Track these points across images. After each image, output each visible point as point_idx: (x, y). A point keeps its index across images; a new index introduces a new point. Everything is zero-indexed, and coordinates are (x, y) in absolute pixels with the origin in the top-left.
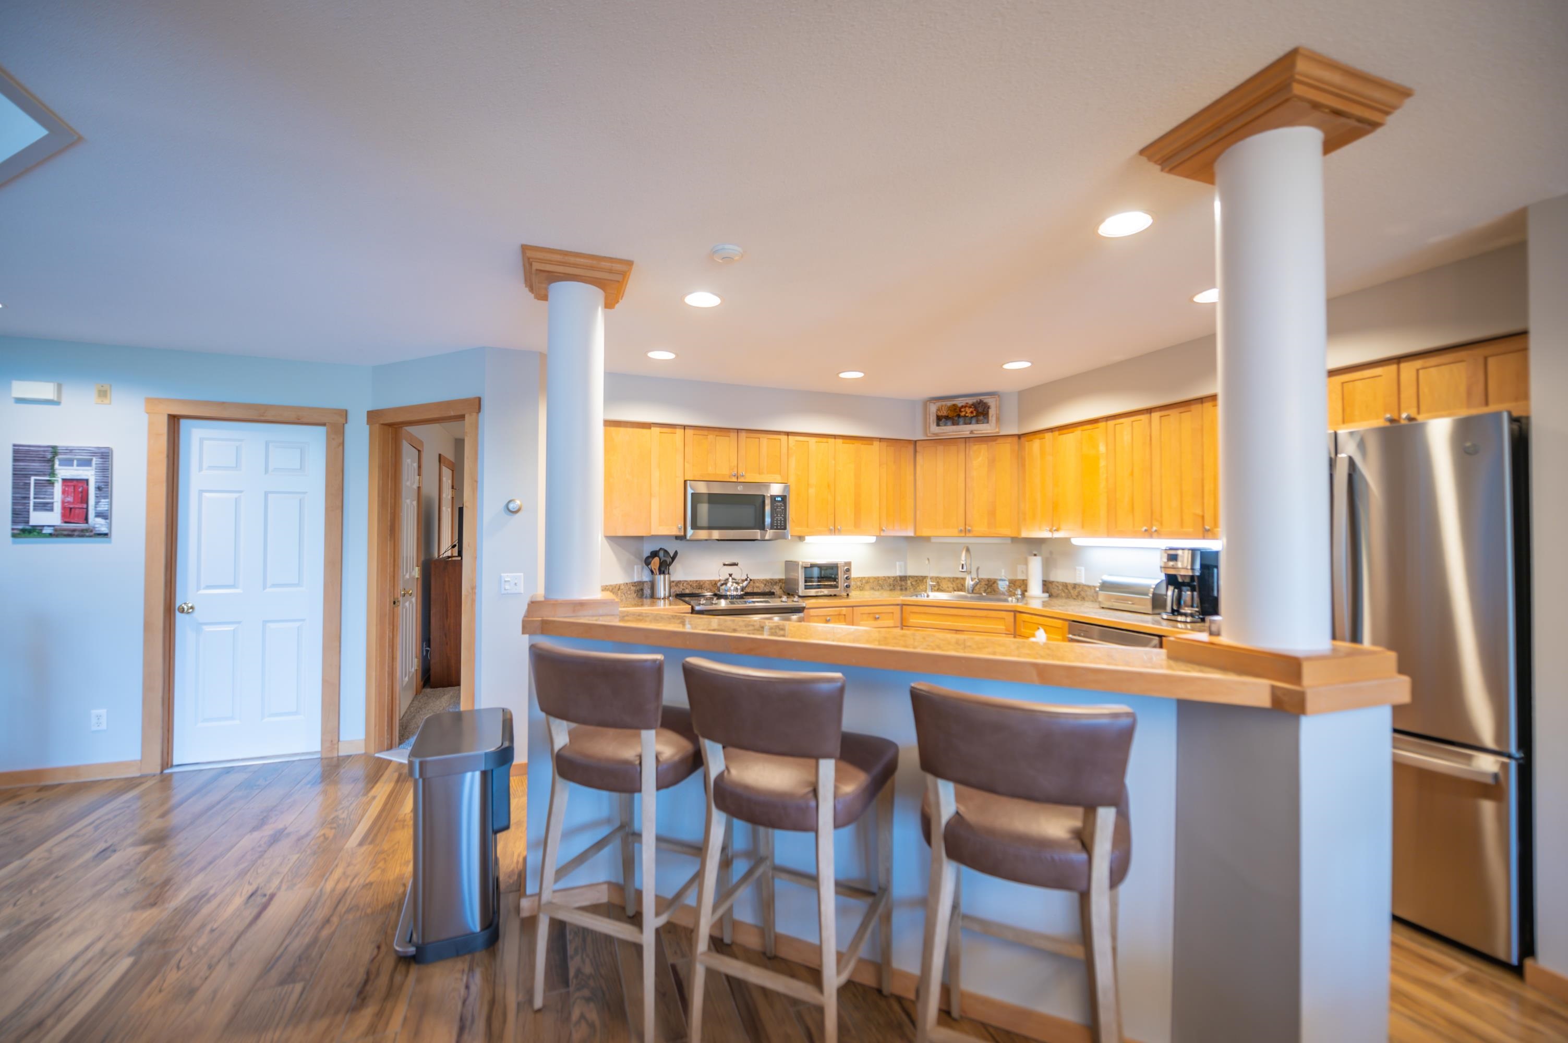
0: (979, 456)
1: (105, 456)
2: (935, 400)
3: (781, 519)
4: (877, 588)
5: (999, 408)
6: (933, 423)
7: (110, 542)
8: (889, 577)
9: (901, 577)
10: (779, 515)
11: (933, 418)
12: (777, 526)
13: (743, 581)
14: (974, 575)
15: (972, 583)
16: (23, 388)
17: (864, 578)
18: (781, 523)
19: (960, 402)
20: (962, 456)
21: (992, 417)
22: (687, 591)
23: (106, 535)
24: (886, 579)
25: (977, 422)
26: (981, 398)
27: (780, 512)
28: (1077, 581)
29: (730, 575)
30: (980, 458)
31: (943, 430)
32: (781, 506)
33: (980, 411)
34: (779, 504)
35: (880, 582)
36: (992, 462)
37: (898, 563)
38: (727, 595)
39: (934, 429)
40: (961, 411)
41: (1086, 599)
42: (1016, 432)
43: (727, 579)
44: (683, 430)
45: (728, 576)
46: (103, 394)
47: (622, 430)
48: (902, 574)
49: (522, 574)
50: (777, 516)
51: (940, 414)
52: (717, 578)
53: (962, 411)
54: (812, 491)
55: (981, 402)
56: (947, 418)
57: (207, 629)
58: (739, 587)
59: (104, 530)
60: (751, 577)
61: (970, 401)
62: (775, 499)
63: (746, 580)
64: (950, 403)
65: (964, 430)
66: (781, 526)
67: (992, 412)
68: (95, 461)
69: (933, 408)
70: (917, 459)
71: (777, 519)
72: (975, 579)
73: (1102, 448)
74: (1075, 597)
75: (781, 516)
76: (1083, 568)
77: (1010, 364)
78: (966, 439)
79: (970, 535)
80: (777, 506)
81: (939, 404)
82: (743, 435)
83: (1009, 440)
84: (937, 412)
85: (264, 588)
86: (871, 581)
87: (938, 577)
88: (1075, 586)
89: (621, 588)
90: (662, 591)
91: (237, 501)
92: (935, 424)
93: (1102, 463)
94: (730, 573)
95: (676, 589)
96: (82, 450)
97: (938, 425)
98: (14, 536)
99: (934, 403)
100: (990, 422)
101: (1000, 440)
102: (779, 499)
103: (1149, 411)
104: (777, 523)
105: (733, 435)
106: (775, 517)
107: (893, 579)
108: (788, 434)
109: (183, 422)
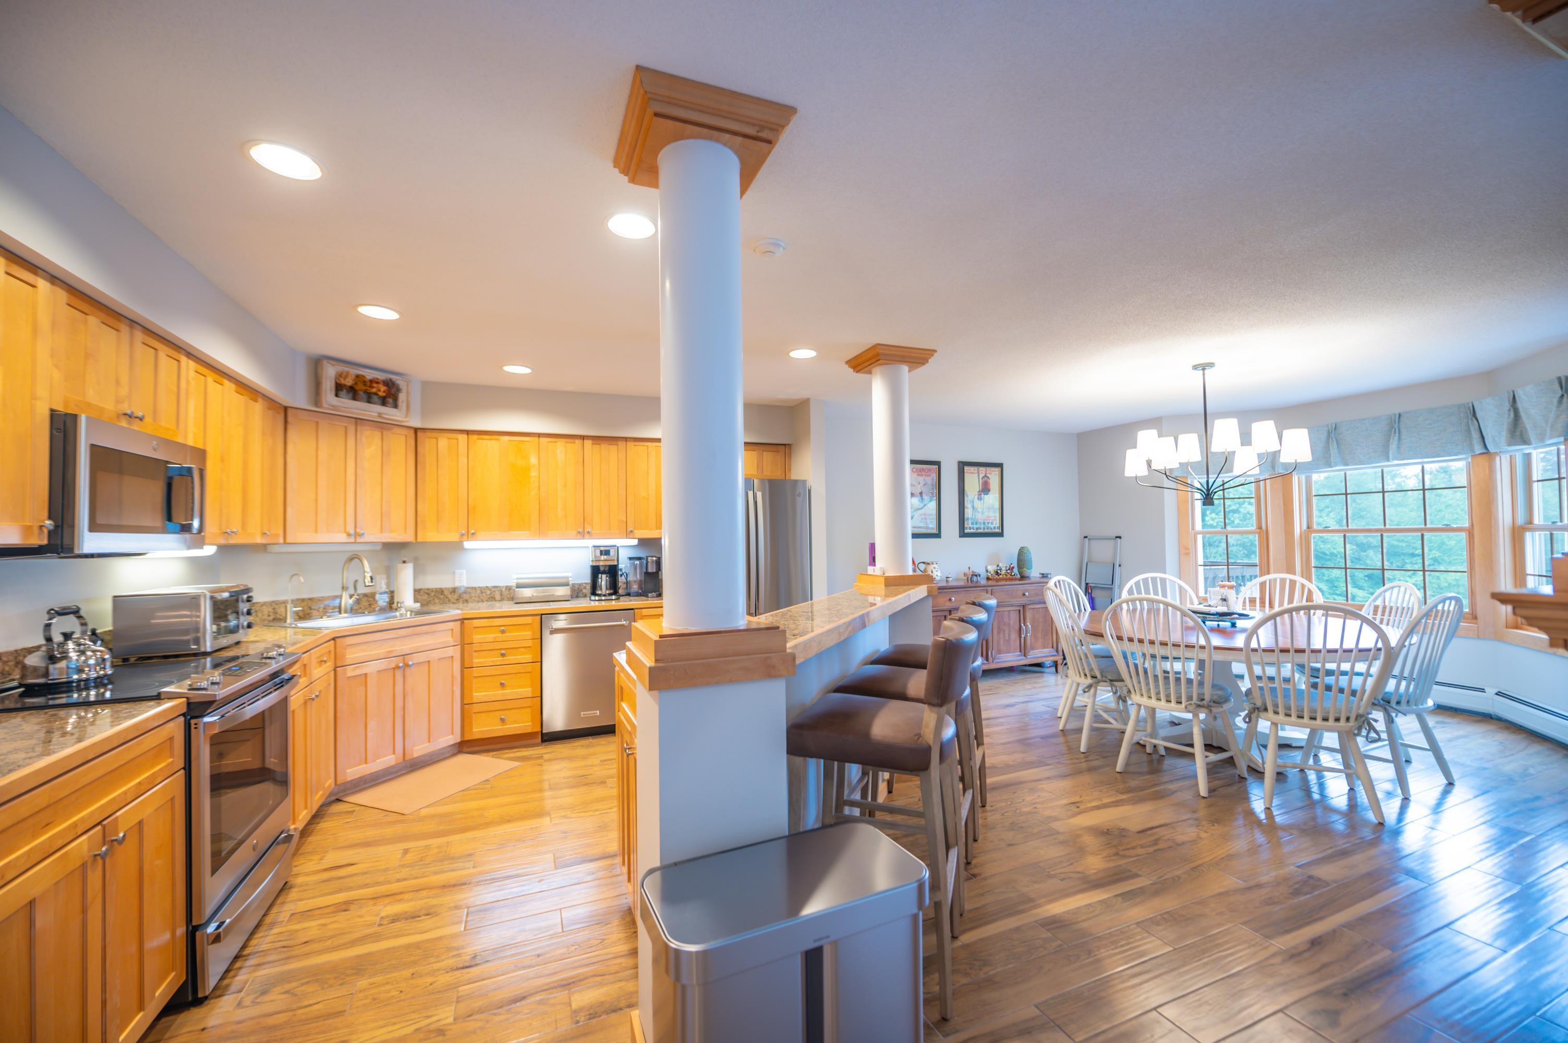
0: (372, 444)
2: (334, 362)
6: (331, 390)
11: (330, 384)
14: (352, 591)
15: (351, 601)
19: (369, 375)
20: (353, 439)
21: (401, 402)
25: (384, 405)
26: (394, 377)
28: (457, 584)
29: (69, 636)
30: (373, 447)
31: (344, 403)
36: (385, 454)
39: (333, 399)
40: (371, 387)
41: (469, 600)
45: (63, 639)
51: (342, 381)
53: (374, 387)
55: (391, 382)
56: (350, 389)
61: (381, 376)
64: (354, 371)
65: (359, 408)
67: (402, 397)
69: (331, 371)
70: (289, 433)
72: (353, 595)
73: (533, 460)
74: (455, 601)
76: (464, 571)
77: (511, 367)
78: (360, 418)
79: (360, 541)
81: (339, 368)
83: (409, 433)
84: (336, 378)
88: (454, 590)
92: (333, 392)
93: (534, 473)
94: (66, 631)
97: (337, 395)
99: (333, 365)
100: (400, 407)
101: (396, 430)
103: (583, 438)
108: (189, 354)
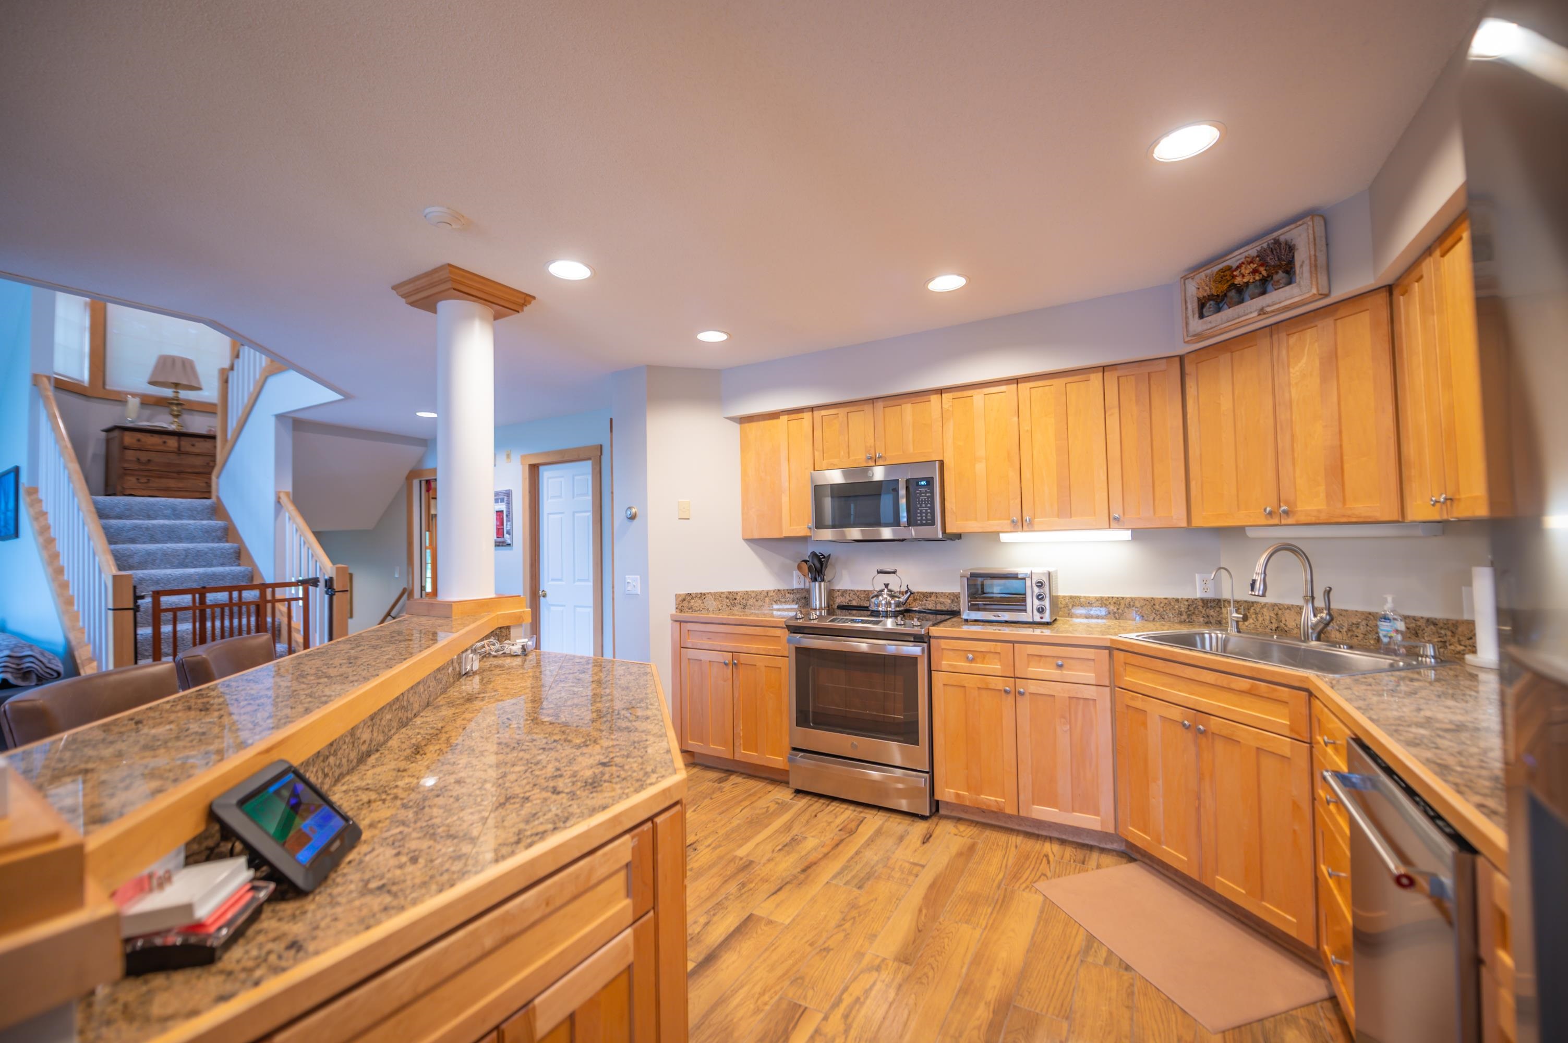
1: (509, 494)
2: (1194, 271)
3: (926, 510)
4: (1152, 618)
5: (1314, 242)
6: (1194, 314)
7: (512, 549)
8: (1177, 600)
9: (1205, 602)
10: (924, 505)
11: (1193, 305)
12: (921, 520)
13: (902, 593)
17: (1123, 598)
18: (926, 517)
19: (1236, 260)
20: (1266, 364)
21: (1301, 266)
22: (854, 603)
23: (509, 545)
24: (1169, 603)
25: (1275, 287)
26: (1275, 235)
27: (925, 501)
29: (887, 586)
30: (1304, 360)
31: (1216, 324)
32: (926, 492)
33: (1277, 262)
34: (923, 490)
35: (1157, 607)
36: (1329, 362)
37: (1197, 576)
38: (878, 611)
39: (1197, 325)
40: (1238, 277)
42: (1371, 281)
43: (882, 590)
44: (811, 413)
45: (883, 587)
46: (509, 456)
47: (754, 425)
48: (1210, 595)
49: (639, 576)
50: (921, 507)
51: (1203, 294)
52: (870, 588)
53: (1240, 277)
54: (980, 467)
55: (1275, 244)
56: (1213, 298)
57: (552, 608)
58: (893, 602)
59: (509, 542)
60: (914, 589)
61: (1253, 250)
62: (917, 483)
63: (906, 592)
64: (1219, 268)
66: (927, 520)
67: (1302, 256)
69: (1192, 287)
70: (1188, 386)
71: (921, 511)
75: (926, 507)
78: (1266, 328)
79: (1290, 521)
80: (921, 493)
81: (1199, 276)
82: (880, 405)
83: (1368, 302)
84: (1198, 292)
85: (574, 582)
86: (1137, 604)
87: (1275, 605)
89: (770, 594)
90: (817, 601)
91: (562, 519)
92: (1197, 315)
94: (886, 583)
95: (842, 599)
97: (1203, 317)
98: (496, 546)
99: (1194, 277)
100: (1301, 280)
101: (1338, 314)
102: (923, 483)
104: (921, 516)
105: (868, 408)
106: (918, 508)
107: (1186, 603)
108: (941, 391)
109: (541, 468)
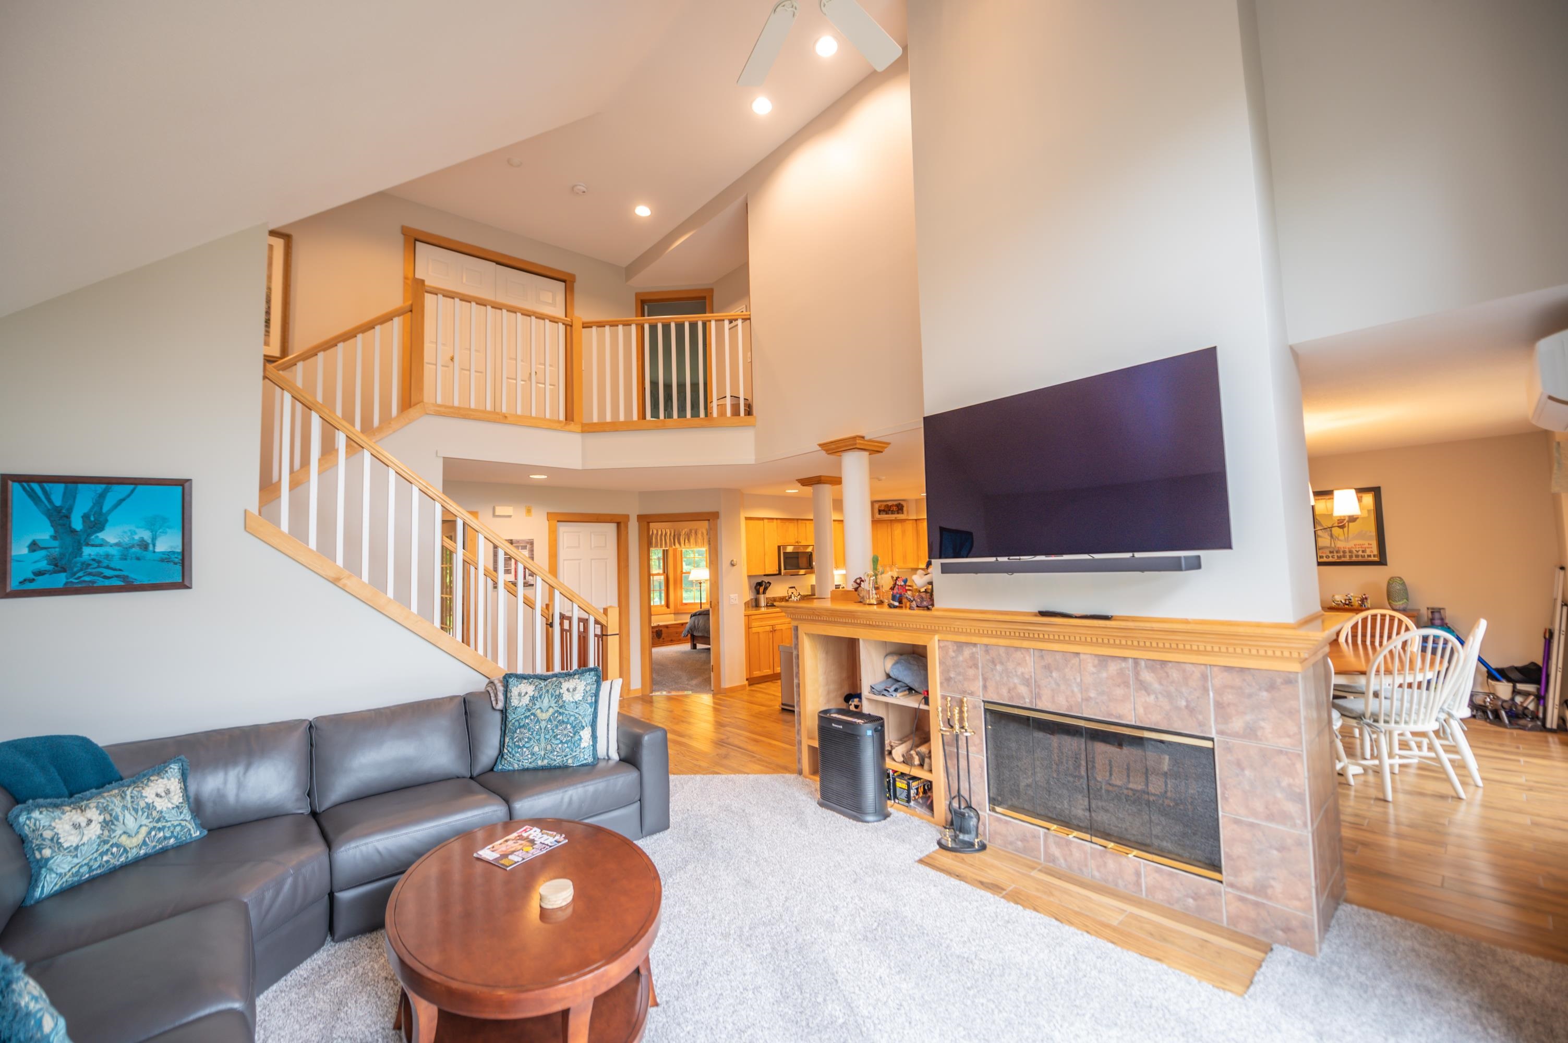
0: (898, 529)
1: (531, 543)
5: (907, 507)
6: (877, 513)
7: (533, 589)
11: (876, 511)
13: (798, 596)
16: (500, 510)
19: (890, 503)
20: (889, 530)
21: (905, 511)
23: (532, 585)
25: (898, 513)
27: (810, 560)
31: (882, 516)
33: (899, 508)
34: (810, 556)
36: (904, 532)
39: (877, 516)
40: (890, 508)
42: (915, 518)
43: (791, 595)
44: (776, 521)
46: (529, 511)
50: (809, 562)
51: (880, 509)
55: (900, 504)
56: (884, 511)
59: (532, 583)
61: (895, 503)
62: (809, 553)
64: (885, 503)
65: (893, 517)
67: (905, 509)
68: (528, 546)
69: (877, 506)
71: (808, 564)
78: (891, 521)
81: (880, 504)
82: (800, 522)
83: (911, 522)
90: (763, 603)
91: (579, 564)
94: (793, 592)
95: (771, 602)
96: (523, 541)
97: (879, 514)
99: (877, 503)
100: (903, 513)
101: (907, 522)
102: (811, 553)
104: (809, 566)
105: (796, 522)
